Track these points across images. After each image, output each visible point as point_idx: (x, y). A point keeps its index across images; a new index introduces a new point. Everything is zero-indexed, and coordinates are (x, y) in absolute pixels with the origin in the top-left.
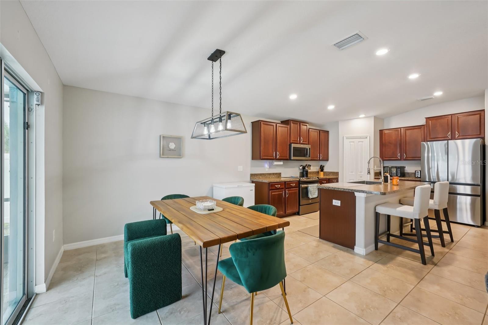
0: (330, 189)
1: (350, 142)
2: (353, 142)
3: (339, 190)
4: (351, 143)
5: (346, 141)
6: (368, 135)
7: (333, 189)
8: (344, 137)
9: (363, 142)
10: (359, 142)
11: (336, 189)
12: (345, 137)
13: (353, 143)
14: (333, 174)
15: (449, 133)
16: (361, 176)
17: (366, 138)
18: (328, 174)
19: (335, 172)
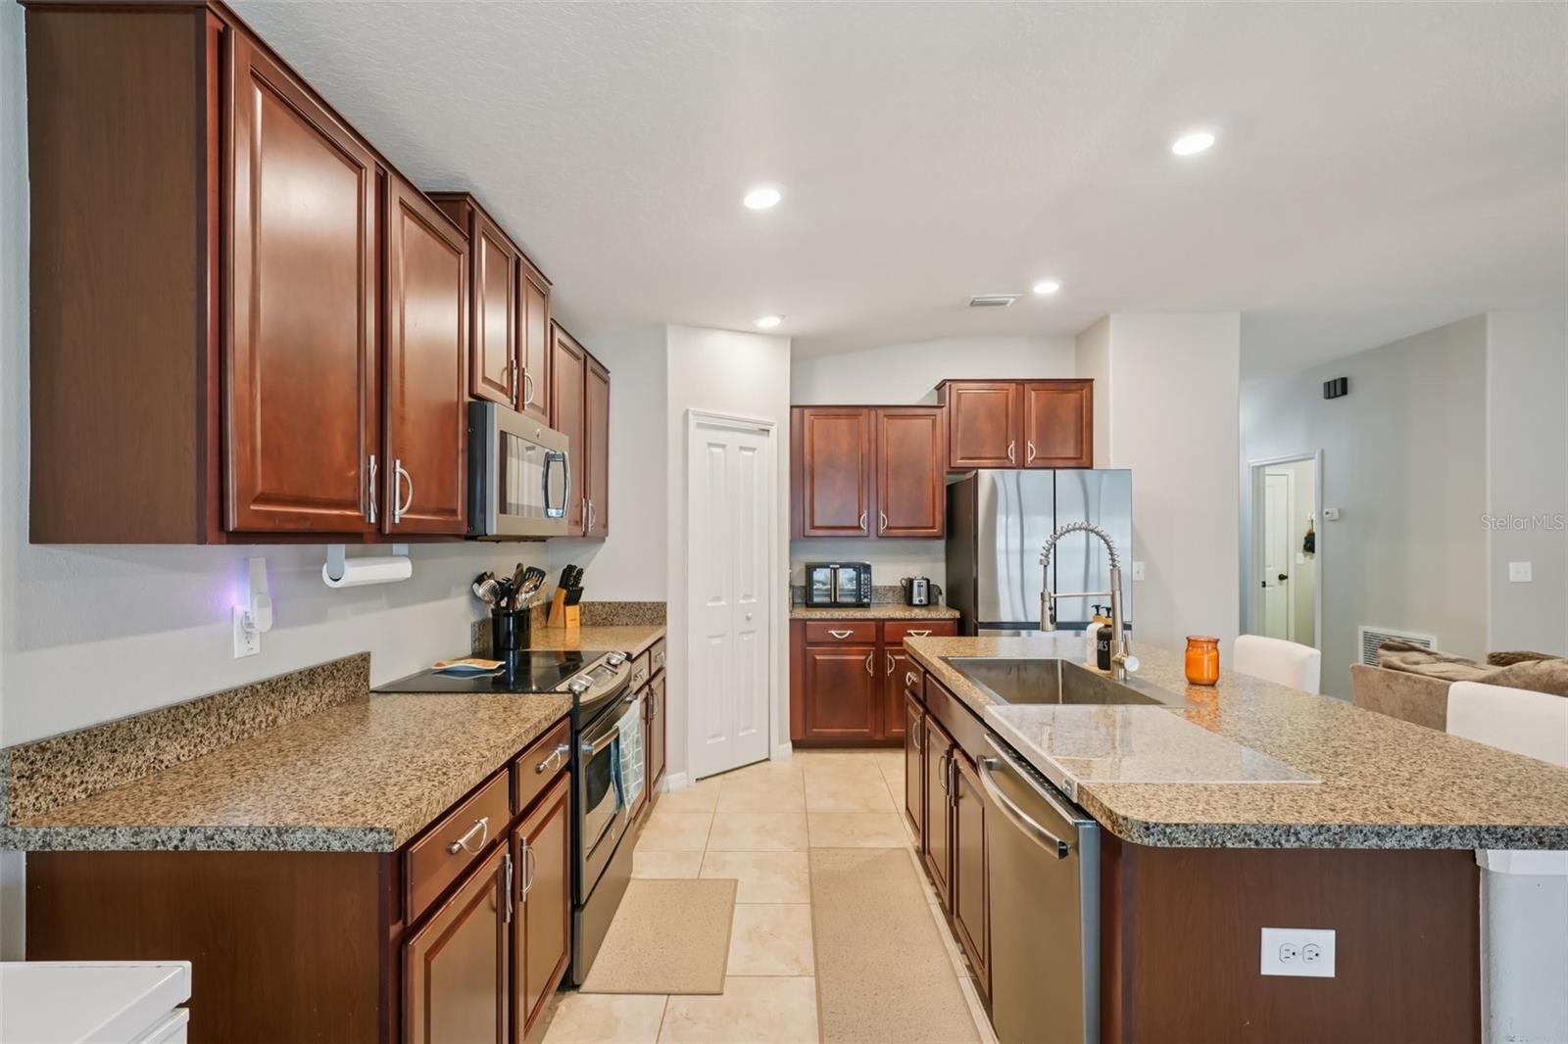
0: (1291, 844)
1: (710, 445)
2: (723, 446)
3: (1390, 843)
4: (715, 450)
5: (698, 438)
6: (771, 420)
7: (1322, 842)
8: (686, 413)
9: (754, 450)
10: (742, 448)
11: (1355, 843)
12: (696, 414)
13: (720, 450)
14: (637, 616)
15: (1012, 445)
16: (749, 615)
17: (766, 433)
18: (604, 616)
19: (645, 604)
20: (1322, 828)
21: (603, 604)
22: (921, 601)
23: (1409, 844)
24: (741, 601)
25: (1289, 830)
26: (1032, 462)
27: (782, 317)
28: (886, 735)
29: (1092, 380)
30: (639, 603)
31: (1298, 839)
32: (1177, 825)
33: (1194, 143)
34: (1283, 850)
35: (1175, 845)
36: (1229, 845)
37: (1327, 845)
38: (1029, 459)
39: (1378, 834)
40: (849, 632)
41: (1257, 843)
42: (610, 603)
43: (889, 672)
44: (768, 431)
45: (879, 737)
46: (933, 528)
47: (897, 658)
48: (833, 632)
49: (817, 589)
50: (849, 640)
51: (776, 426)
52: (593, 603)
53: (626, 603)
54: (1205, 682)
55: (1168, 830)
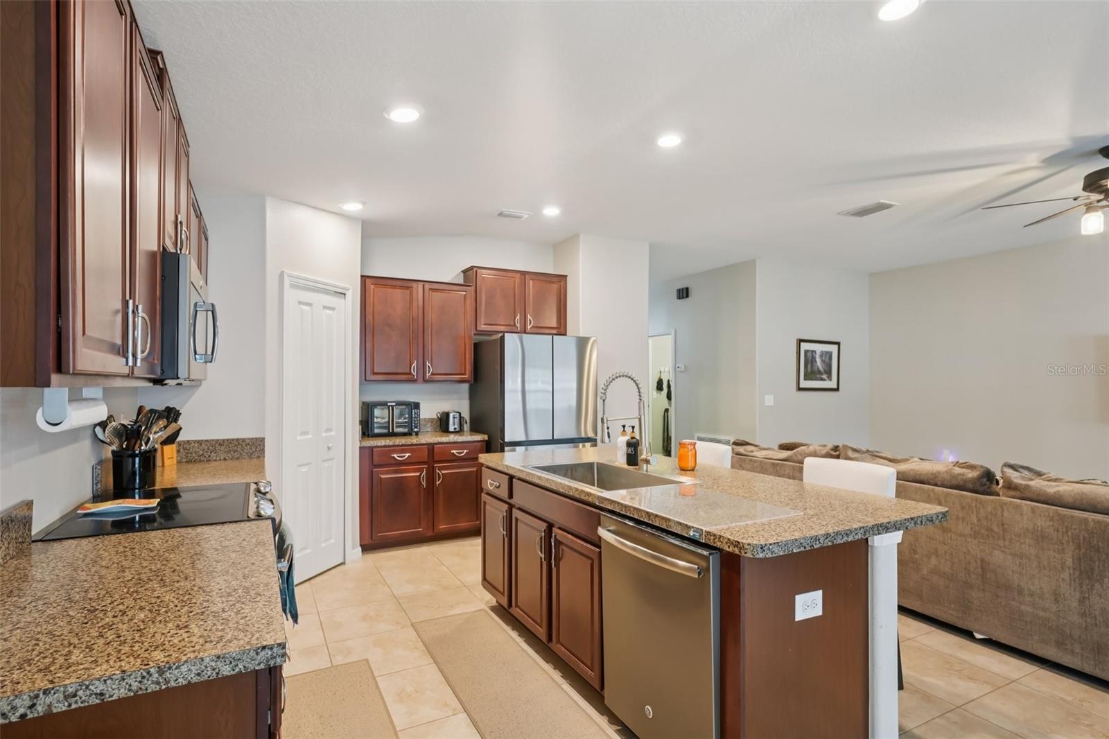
1: (300, 303)
2: (310, 305)
4: (304, 308)
5: (291, 296)
6: (346, 285)
8: (282, 275)
9: (333, 309)
10: (325, 307)
12: (291, 276)
13: (307, 308)
14: (235, 451)
15: (518, 317)
16: (330, 445)
17: (343, 295)
18: (201, 452)
19: (244, 440)
20: (827, 535)
21: (200, 442)
22: (455, 429)
23: (857, 537)
24: (324, 435)
25: (816, 539)
26: (530, 328)
27: (364, 203)
28: (435, 531)
29: (567, 276)
30: (238, 440)
31: (820, 543)
32: (774, 543)
33: (670, 141)
34: (814, 549)
35: (774, 555)
36: (795, 551)
37: (830, 544)
38: (529, 327)
39: (847, 534)
40: (407, 455)
41: (805, 548)
42: (207, 441)
43: (438, 483)
44: (345, 294)
45: (430, 533)
46: (464, 374)
47: (443, 472)
48: (395, 456)
49: (376, 423)
50: (408, 461)
51: (350, 291)
52: (188, 441)
53: (224, 441)
54: (689, 469)
55: (771, 547)
